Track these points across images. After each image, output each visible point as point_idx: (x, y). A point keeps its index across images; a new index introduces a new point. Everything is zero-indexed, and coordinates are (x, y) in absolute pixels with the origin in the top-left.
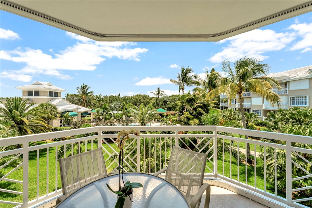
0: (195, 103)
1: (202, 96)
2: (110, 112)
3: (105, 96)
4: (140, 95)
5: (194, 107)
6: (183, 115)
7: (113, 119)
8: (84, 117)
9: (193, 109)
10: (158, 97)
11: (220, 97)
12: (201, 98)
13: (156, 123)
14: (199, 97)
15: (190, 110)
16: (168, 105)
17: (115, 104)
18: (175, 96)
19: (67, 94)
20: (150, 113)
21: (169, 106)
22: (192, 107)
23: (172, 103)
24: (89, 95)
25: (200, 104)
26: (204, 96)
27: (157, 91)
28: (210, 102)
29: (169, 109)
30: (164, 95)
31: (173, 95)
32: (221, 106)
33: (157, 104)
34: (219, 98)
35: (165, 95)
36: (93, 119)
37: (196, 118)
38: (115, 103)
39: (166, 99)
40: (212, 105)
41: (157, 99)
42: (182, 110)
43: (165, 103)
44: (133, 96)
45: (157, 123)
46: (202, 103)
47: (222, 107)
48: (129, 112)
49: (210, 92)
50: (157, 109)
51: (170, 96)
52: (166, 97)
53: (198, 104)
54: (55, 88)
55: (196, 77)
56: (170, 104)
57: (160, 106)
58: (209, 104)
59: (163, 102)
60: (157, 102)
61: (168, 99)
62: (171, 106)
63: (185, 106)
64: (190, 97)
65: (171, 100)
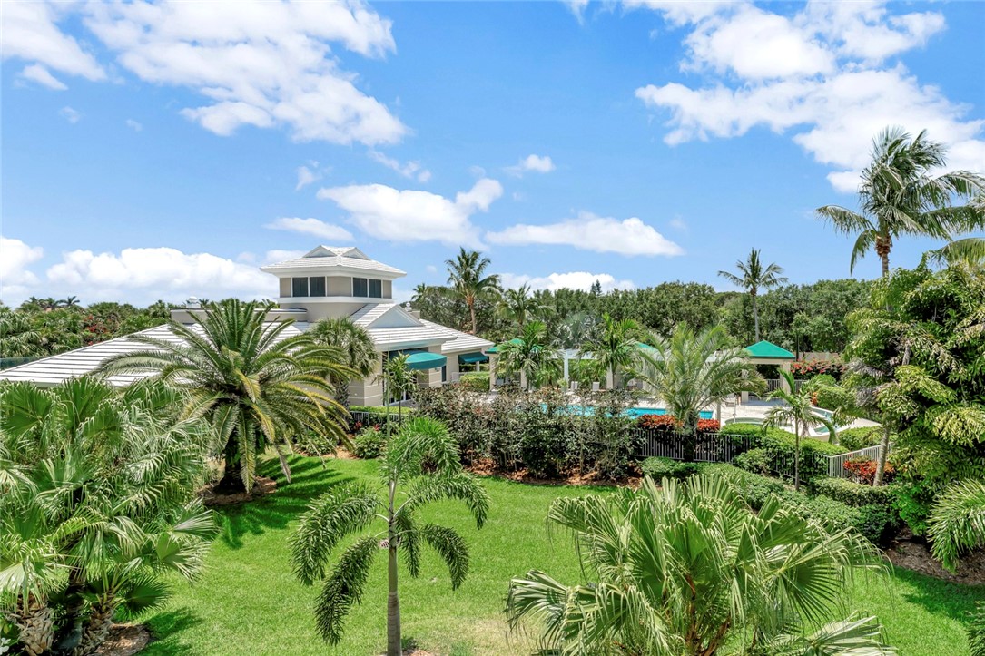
0: (966, 322)
2: (549, 354)
3: (542, 293)
4: (675, 286)
5: (957, 340)
6: (887, 379)
7: (568, 380)
8: (468, 369)
9: (953, 351)
10: (753, 291)
13: (743, 403)
15: (936, 355)
16: (798, 325)
17: (578, 322)
18: (833, 286)
19: (419, 287)
20: (716, 365)
21: (803, 330)
22: (943, 342)
23: (820, 318)
24: (486, 288)
27: (746, 264)
29: (804, 344)
30: (781, 284)
31: (821, 285)
33: (749, 323)
35: (786, 285)
36: (499, 378)
37: (971, 399)
38: (576, 318)
39: (787, 302)
41: (747, 301)
42: (885, 352)
43: (785, 319)
44: (645, 289)
45: (747, 407)
48: (625, 359)
50: (749, 343)
51: (805, 288)
52: (787, 291)
54: (372, 266)
56: (812, 323)
57: (761, 329)
59: (777, 314)
60: (749, 313)
61: (799, 302)
62: (814, 331)
63: (899, 333)
64: (934, 288)
65: (813, 306)
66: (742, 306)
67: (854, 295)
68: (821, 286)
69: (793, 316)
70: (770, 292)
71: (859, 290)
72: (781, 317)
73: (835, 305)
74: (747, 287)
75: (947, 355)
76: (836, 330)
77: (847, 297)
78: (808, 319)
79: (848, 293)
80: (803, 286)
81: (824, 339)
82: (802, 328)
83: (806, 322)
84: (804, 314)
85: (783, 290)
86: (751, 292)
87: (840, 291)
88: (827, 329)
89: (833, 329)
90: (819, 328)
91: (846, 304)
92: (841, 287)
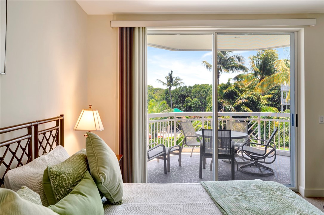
0: (238, 99)
1: (249, 87)
5: (236, 104)
9: (235, 108)
11: (282, 88)
12: (247, 91)
14: (244, 89)
15: (231, 109)
16: (187, 102)
18: (200, 87)
21: (189, 104)
22: (233, 105)
23: (195, 99)
25: (245, 100)
26: (251, 88)
27: (168, 77)
28: (261, 97)
30: (181, 85)
32: (281, 104)
34: (279, 89)
35: (183, 86)
39: (183, 93)
40: (263, 101)
41: (167, 92)
43: (182, 100)
46: (248, 98)
47: (284, 107)
49: (262, 82)
51: (190, 87)
52: (183, 88)
53: (244, 100)
55: (239, 59)
56: (193, 101)
58: (260, 100)
59: (179, 97)
60: (168, 97)
61: (187, 93)
62: (193, 104)
63: (221, 103)
64: (231, 89)
65: (192, 95)
66: (165, 94)
67: (208, 90)
68: (196, 86)
69: (185, 98)
70: (176, 88)
71: (210, 88)
72: (180, 99)
73: (201, 95)
74: (168, 86)
75: (234, 109)
76: (201, 104)
77: (205, 91)
78: (191, 100)
79: (206, 89)
80: (189, 87)
81: (197, 108)
82: (188, 103)
83: (190, 101)
84: (189, 98)
85: (181, 88)
86: (169, 88)
87: (203, 89)
88: (198, 104)
89: (200, 104)
90: (195, 103)
91: (205, 94)
92: (203, 87)
